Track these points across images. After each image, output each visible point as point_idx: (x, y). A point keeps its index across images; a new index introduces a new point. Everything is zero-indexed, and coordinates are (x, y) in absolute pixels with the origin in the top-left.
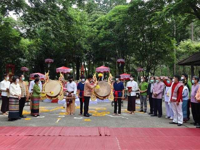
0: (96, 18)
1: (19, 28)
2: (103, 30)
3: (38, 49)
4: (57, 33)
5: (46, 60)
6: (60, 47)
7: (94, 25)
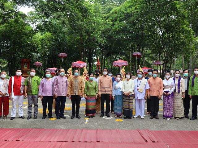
0: (110, 9)
1: (30, 23)
2: (118, 22)
3: (51, 43)
4: (74, 24)
5: (60, 55)
6: (74, 41)
7: (108, 17)
